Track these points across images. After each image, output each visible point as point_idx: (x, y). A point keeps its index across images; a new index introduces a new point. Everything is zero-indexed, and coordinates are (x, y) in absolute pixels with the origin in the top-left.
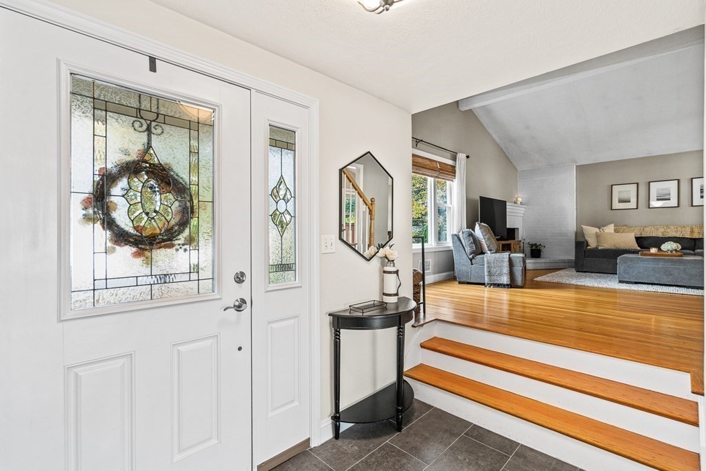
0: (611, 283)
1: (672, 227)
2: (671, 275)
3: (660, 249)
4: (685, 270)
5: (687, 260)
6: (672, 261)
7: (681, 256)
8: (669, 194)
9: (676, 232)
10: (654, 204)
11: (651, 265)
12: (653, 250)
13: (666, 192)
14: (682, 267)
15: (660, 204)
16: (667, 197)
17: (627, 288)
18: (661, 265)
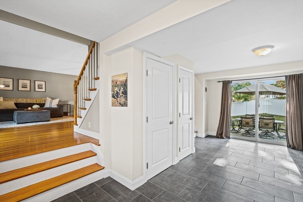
0: (14, 125)
1: (29, 99)
2: (39, 117)
3: (32, 108)
4: (44, 115)
5: (44, 111)
6: (39, 112)
7: (41, 110)
8: (27, 86)
9: (31, 101)
10: (20, 89)
11: (32, 114)
12: (30, 108)
13: (26, 84)
14: (43, 114)
15: (24, 89)
16: (26, 87)
17: (24, 125)
18: (35, 114)
